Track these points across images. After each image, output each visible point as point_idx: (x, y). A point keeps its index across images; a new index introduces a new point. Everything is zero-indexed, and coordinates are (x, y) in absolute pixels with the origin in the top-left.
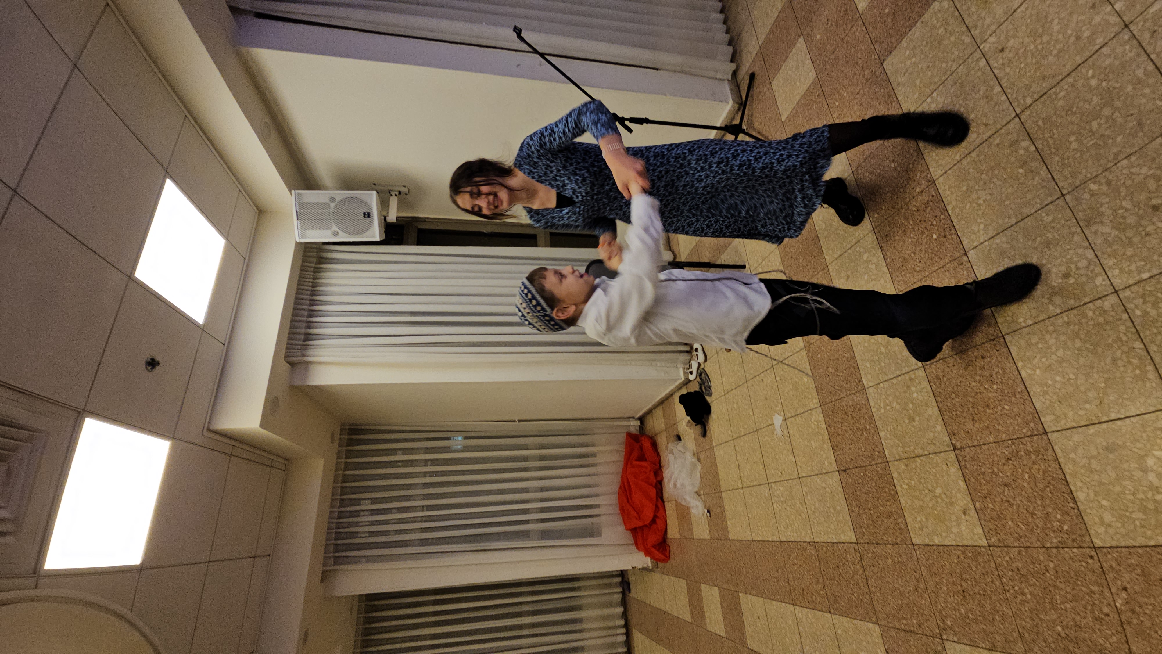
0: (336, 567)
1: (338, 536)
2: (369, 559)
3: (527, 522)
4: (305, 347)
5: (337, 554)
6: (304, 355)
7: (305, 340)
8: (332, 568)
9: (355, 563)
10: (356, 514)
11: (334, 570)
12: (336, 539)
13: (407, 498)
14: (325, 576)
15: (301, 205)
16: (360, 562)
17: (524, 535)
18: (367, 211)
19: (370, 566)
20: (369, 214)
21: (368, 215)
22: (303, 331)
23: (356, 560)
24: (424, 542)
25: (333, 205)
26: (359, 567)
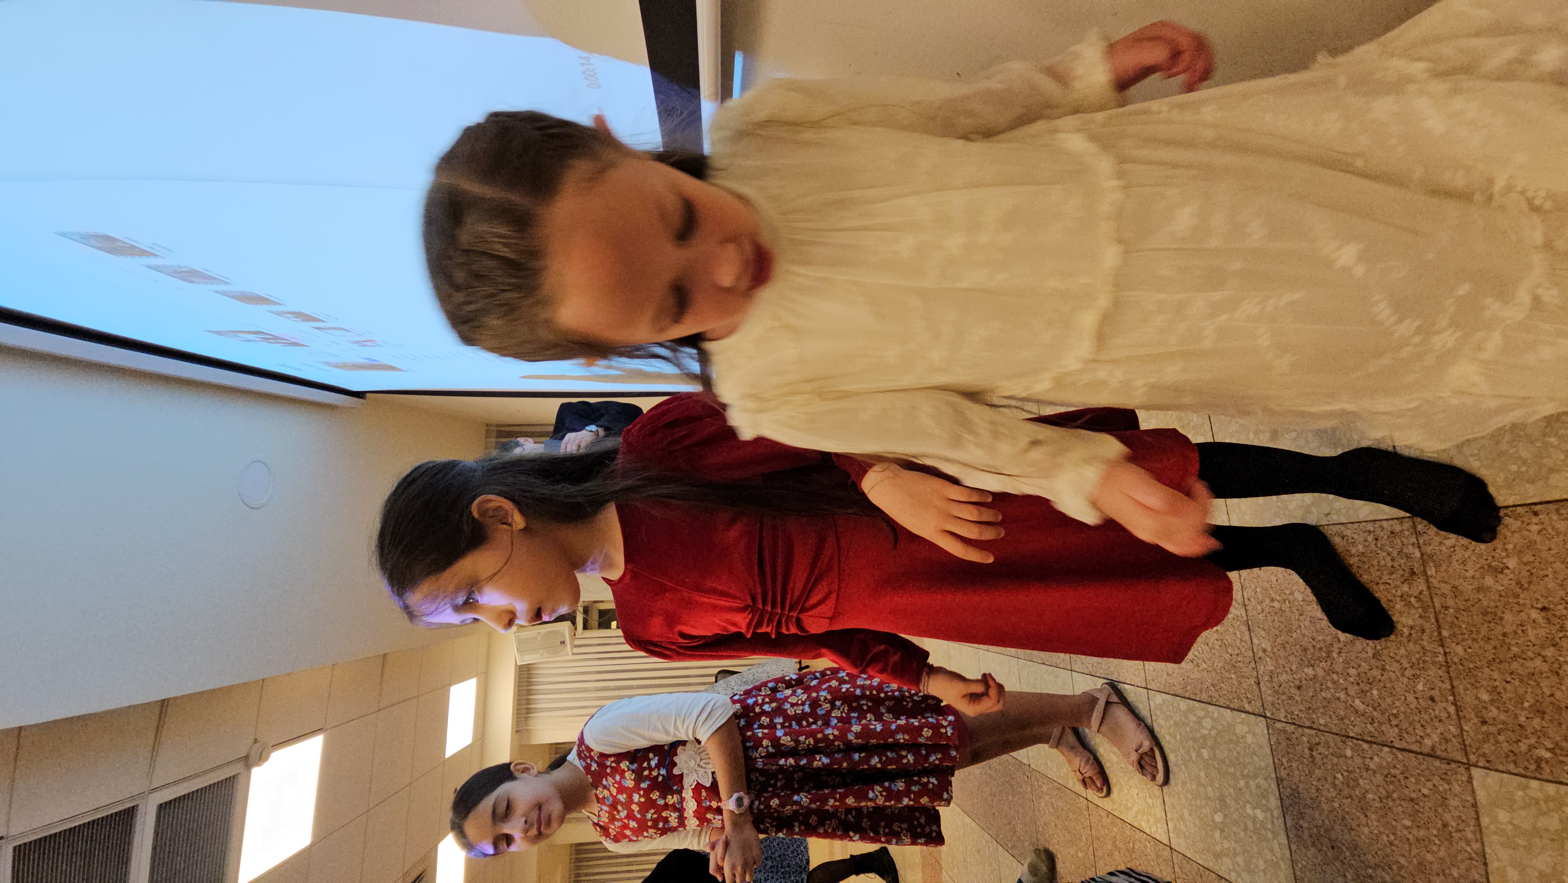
15: (520, 642)
18: (562, 640)
21: (563, 643)
22: (525, 707)
25: (540, 637)
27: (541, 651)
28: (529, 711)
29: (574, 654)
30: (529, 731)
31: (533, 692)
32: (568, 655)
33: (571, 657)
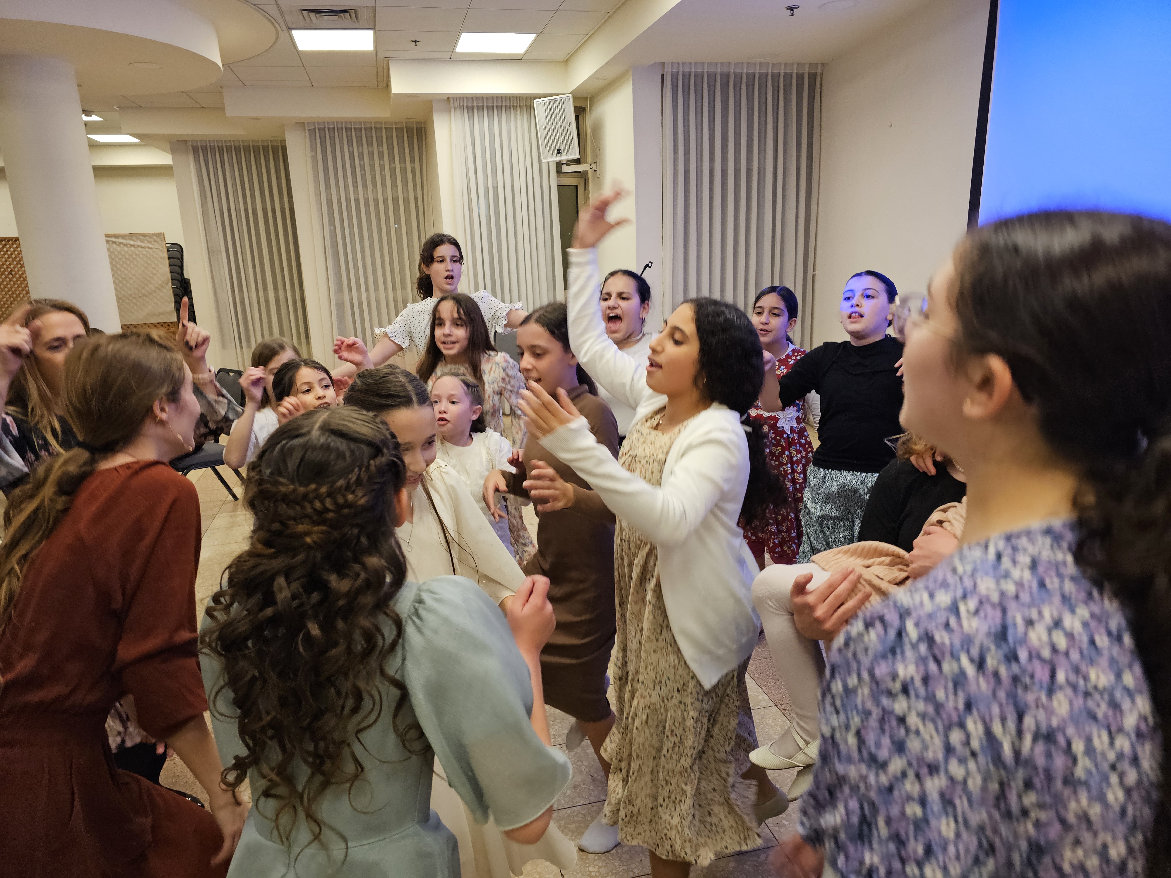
0: (307, 131)
1: (332, 130)
2: (314, 158)
3: (350, 290)
4: (462, 108)
5: (317, 131)
6: (455, 108)
7: (467, 107)
8: (307, 129)
9: (311, 146)
10: (350, 144)
11: (305, 130)
12: (329, 129)
13: (365, 186)
14: (301, 125)
15: (562, 101)
16: (312, 150)
17: (340, 289)
19: (309, 159)
21: (559, 152)
22: (475, 105)
23: (313, 148)
24: (330, 202)
25: (565, 124)
26: (308, 149)
27: (548, 127)
28: (470, 109)
30: (450, 111)
31: (490, 114)
32: (547, 158)
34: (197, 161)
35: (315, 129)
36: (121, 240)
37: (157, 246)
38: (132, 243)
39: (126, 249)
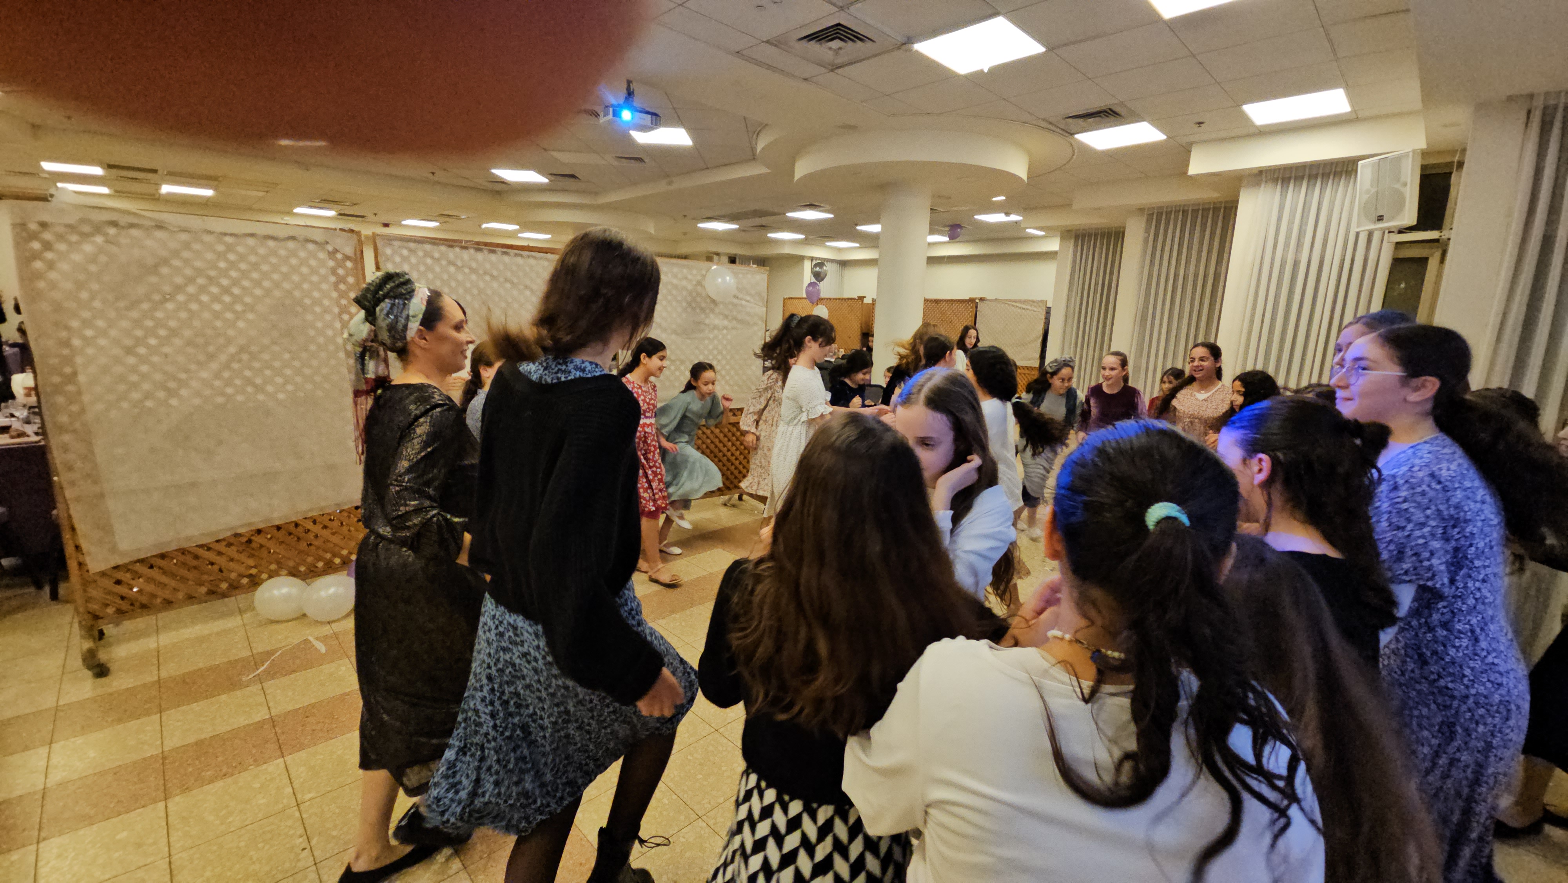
1: (1169, 213)
4: (1275, 180)
5: (1155, 215)
6: (1266, 182)
7: (1283, 180)
8: (1146, 213)
11: (1145, 215)
14: (1141, 210)
15: (1398, 159)
18: (1387, 215)
20: (1382, 220)
21: (1380, 218)
22: (1294, 176)
23: (1147, 231)
25: (1397, 186)
27: (1373, 190)
28: (1287, 182)
29: (1358, 234)
30: (1261, 185)
31: (1312, 183)
32: (1358, 226)
33: (1354, 230)
34: (1076, 246)
35: (1153, 214)
36: (1017, 304)
37: (1040, 310)
38: (1024, 306)
39: (1019, 310)
